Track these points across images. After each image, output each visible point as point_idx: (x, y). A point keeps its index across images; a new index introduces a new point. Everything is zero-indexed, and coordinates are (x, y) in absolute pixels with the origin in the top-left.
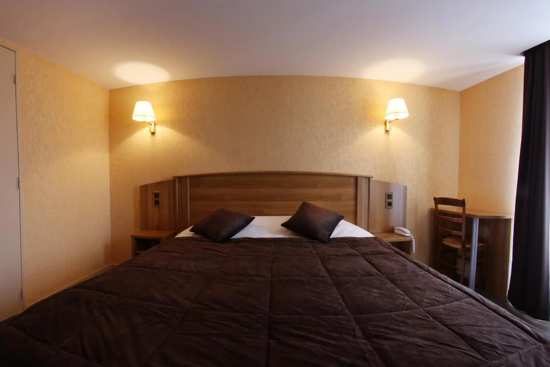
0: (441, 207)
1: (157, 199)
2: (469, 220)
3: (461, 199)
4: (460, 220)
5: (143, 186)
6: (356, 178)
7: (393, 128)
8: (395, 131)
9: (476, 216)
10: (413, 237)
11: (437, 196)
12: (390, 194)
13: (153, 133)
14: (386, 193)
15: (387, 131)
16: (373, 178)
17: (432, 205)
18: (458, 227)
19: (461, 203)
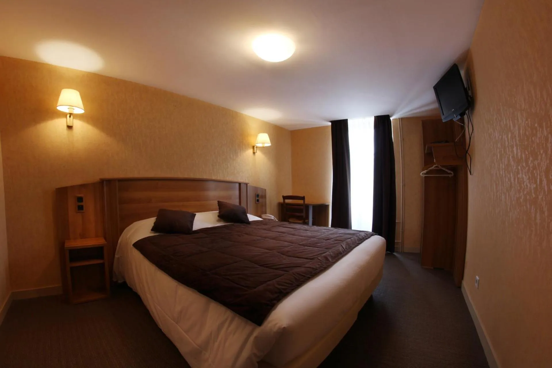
0: (287, 201)
1: (80, 204)
2: (307, 207)
3: (302, 196)
4: (302, 207)
5: (59, 189)
6: (240, 184)
7: (257, 151)
8: (259, 153)
9: (311, 205)
10: (276, 219)
11: (285, 195)
12: (258, 194)
13: (70, 127)
14: (255, 194)
15: (254, 153)
16: (248, 184)
17: (281, 200)
18: (301, 211)
19: (303, 198)
